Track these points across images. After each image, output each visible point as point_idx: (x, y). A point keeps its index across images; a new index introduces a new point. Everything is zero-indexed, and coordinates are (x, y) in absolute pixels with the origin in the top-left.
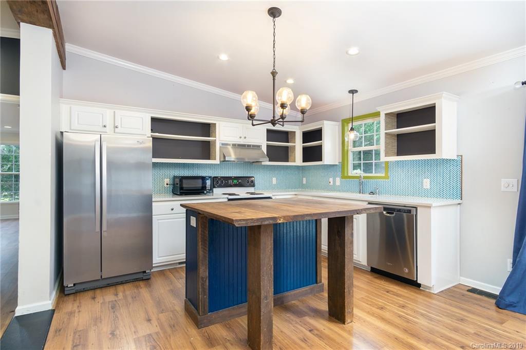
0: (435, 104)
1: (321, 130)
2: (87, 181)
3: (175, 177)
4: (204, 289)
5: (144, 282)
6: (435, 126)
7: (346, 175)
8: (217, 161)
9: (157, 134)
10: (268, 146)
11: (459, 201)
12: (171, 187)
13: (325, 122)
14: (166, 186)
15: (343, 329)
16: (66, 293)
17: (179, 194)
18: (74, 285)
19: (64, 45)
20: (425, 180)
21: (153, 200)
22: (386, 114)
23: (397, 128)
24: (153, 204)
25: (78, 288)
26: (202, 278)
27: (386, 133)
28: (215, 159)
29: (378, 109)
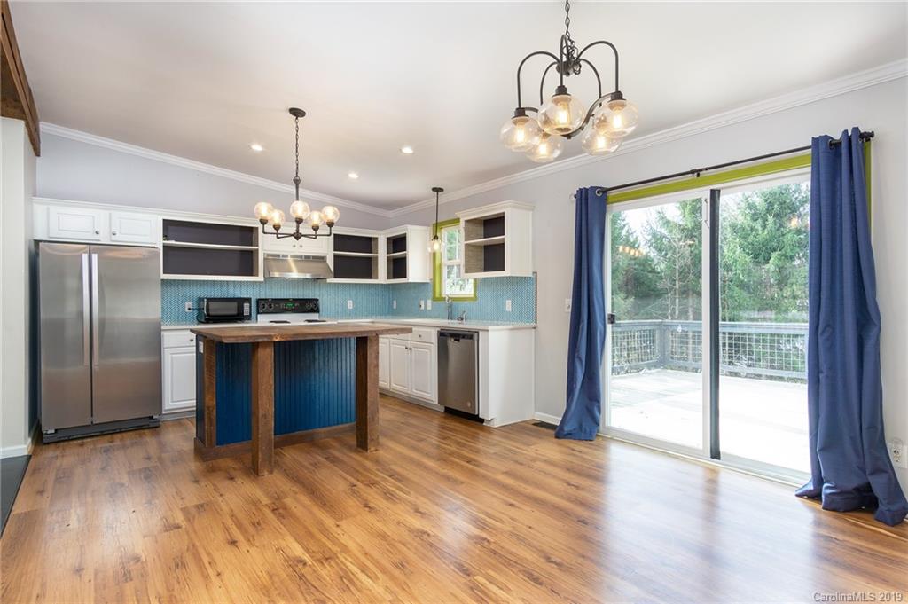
0: (504, 213)
1: (405, 237)
2: (71, 308)
3: (200, 300)
4: (210, 419)
5: (151, 430)
6: (504, 239)
7: (437, 295)
8: (260, 278)
9: (173, 242)
10: (336, 257)
11: (533, 324)
12: (196, 312)
13: (409, 227)
14: (187, 311)
15: (367, 458)
16: (45, 441)
17: (203, 320)
18: (56, 430)
19: (38, 125)
20: (507, 301)
21: (163, 328)
22: (466, 221)
23: (485, 237)
24: (163, 333)
25: (60, 435)
26: (209, 408)
27: (466, 245)
28: (257, 275)
29: (458, 215)
